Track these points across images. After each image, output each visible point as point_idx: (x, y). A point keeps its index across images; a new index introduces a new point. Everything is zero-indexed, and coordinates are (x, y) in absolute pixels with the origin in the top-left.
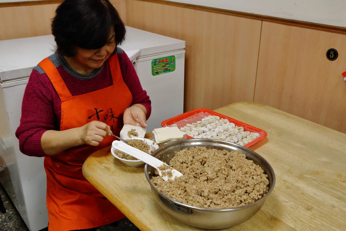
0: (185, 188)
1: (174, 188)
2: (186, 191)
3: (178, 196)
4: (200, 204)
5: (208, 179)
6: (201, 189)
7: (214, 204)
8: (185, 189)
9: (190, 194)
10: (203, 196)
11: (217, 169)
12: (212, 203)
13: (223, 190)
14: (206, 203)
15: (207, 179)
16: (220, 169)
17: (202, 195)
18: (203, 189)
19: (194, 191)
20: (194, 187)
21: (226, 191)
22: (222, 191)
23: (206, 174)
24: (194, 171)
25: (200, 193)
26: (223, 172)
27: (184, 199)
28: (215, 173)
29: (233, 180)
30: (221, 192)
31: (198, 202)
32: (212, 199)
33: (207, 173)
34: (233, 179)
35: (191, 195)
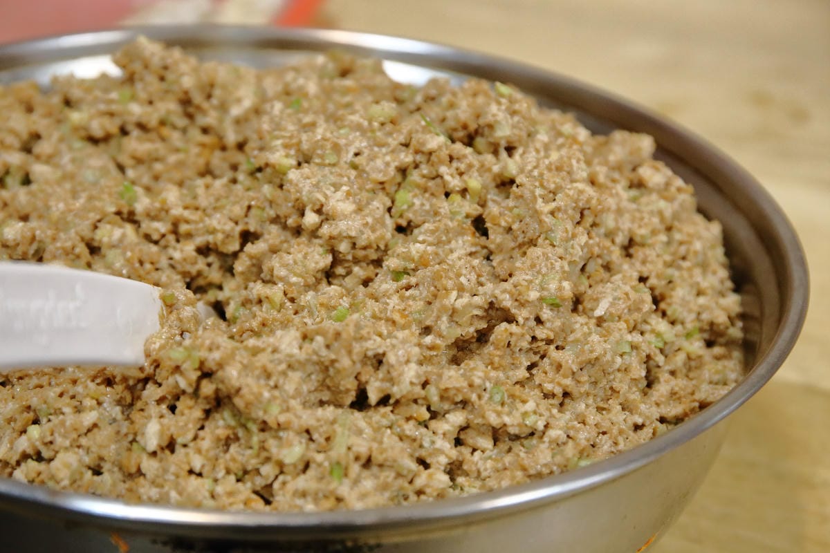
0: (207, 374)
1: (78, 410)
2: (220, 402)
3: (149, 465)
4: (388, 475)
5: (336, 261)
6: (357, 348)
7: (486, 443)
8: (208, 388)
9: (274, 414)
10: (384, 401)
11: (383, 165)
12: (470, 438)
13: (522, 305)
14: (423, 453)
15: (330, 258)
16: (406, 158)
17: (373, 397)
18: (369, 344)
19: (293, 382)
20: (288, 342)
21: (546, 314)
22: (522, 314)
23: (311, 218)
24: (183, 228)
25: (350, 385)
26: (447, 178)
27: (221, 474)
28: (379, 203)
29: (552, 213)
30: (513, 328)
31: (368, 463)
32: (464, 404)
33: (319, 211)
34: (553, 205)
35: (282, 419)
